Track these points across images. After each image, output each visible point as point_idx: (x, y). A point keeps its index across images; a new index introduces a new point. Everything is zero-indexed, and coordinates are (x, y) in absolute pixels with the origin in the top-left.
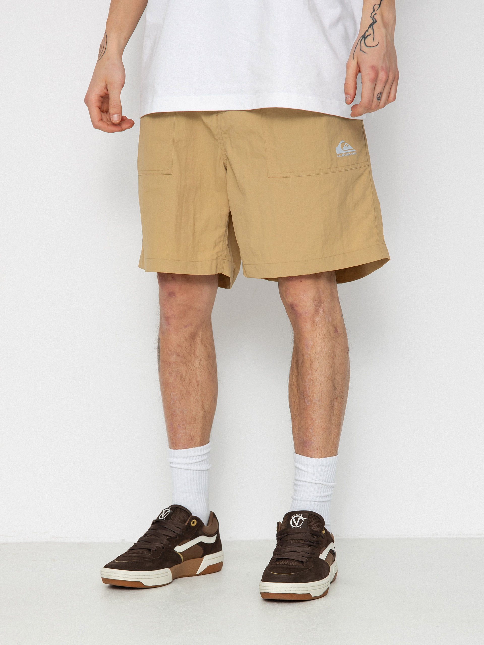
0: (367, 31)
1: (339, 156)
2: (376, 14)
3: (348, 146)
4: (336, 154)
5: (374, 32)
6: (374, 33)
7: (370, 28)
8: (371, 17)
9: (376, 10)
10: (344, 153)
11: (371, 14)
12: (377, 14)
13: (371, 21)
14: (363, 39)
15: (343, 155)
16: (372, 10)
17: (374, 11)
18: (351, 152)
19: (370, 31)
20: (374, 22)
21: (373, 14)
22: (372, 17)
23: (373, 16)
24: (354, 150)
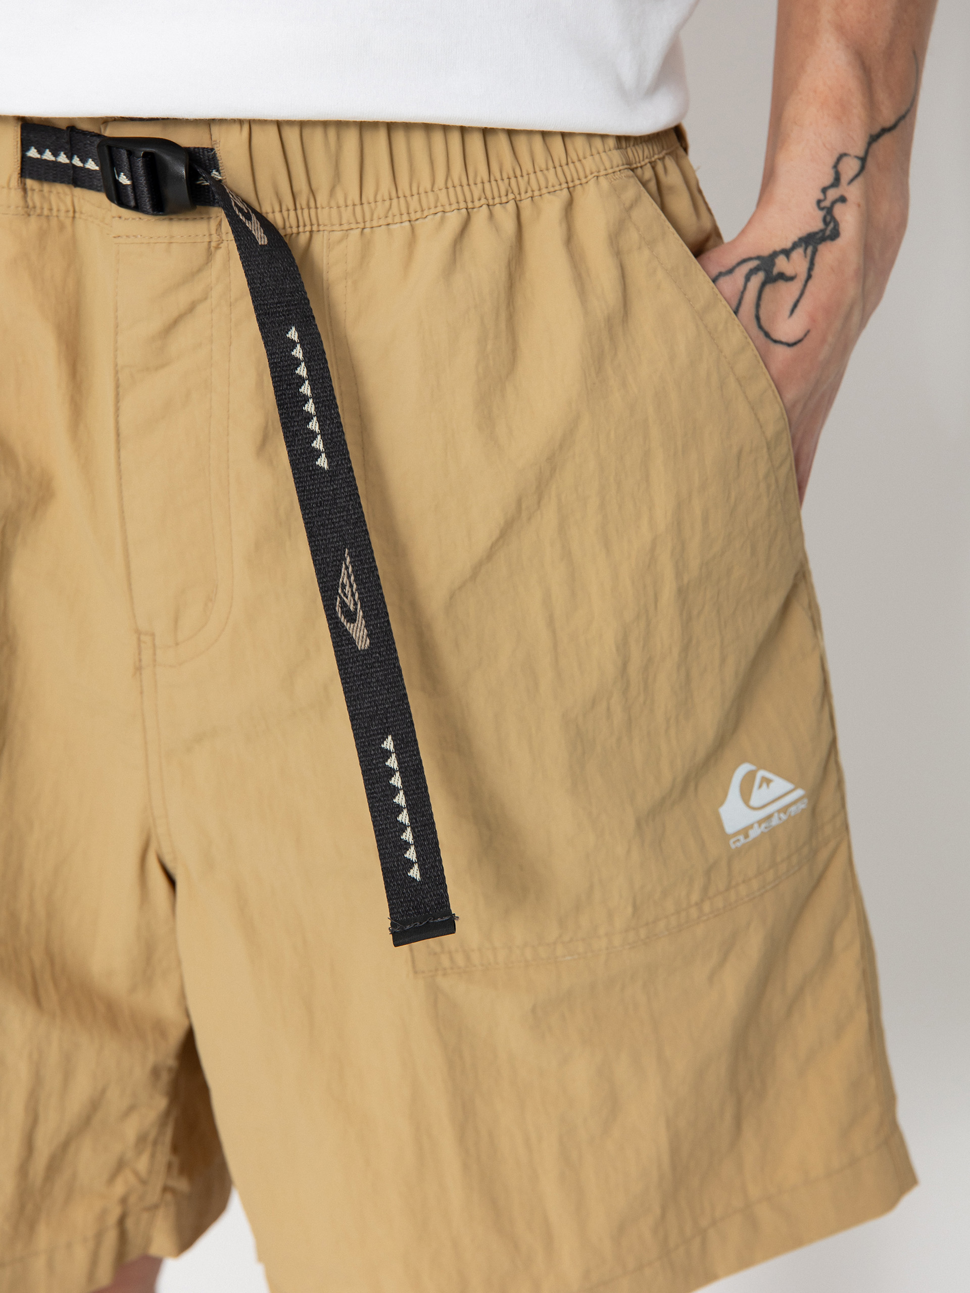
0: (787, 253)
1: (738, 840)
2: (843, 199)
3: (768, 781)
4: (726, 837)
5: (809, 277)
6: (810, 283)
7: (802, 250)
8: (819, 202)
9: (845, 179)
10: (760, 822)
11: (824, 190)
12: (848, 203)
13: (815, 224)
15: (754, 833)
16: (828, 179)
17: (837, 182)
18: (784, 809)
19: (796, 264)
20: (828, 232)
21: (833, 194)
22: (823, 204)
23: (827, 203)
24: (799, 793)
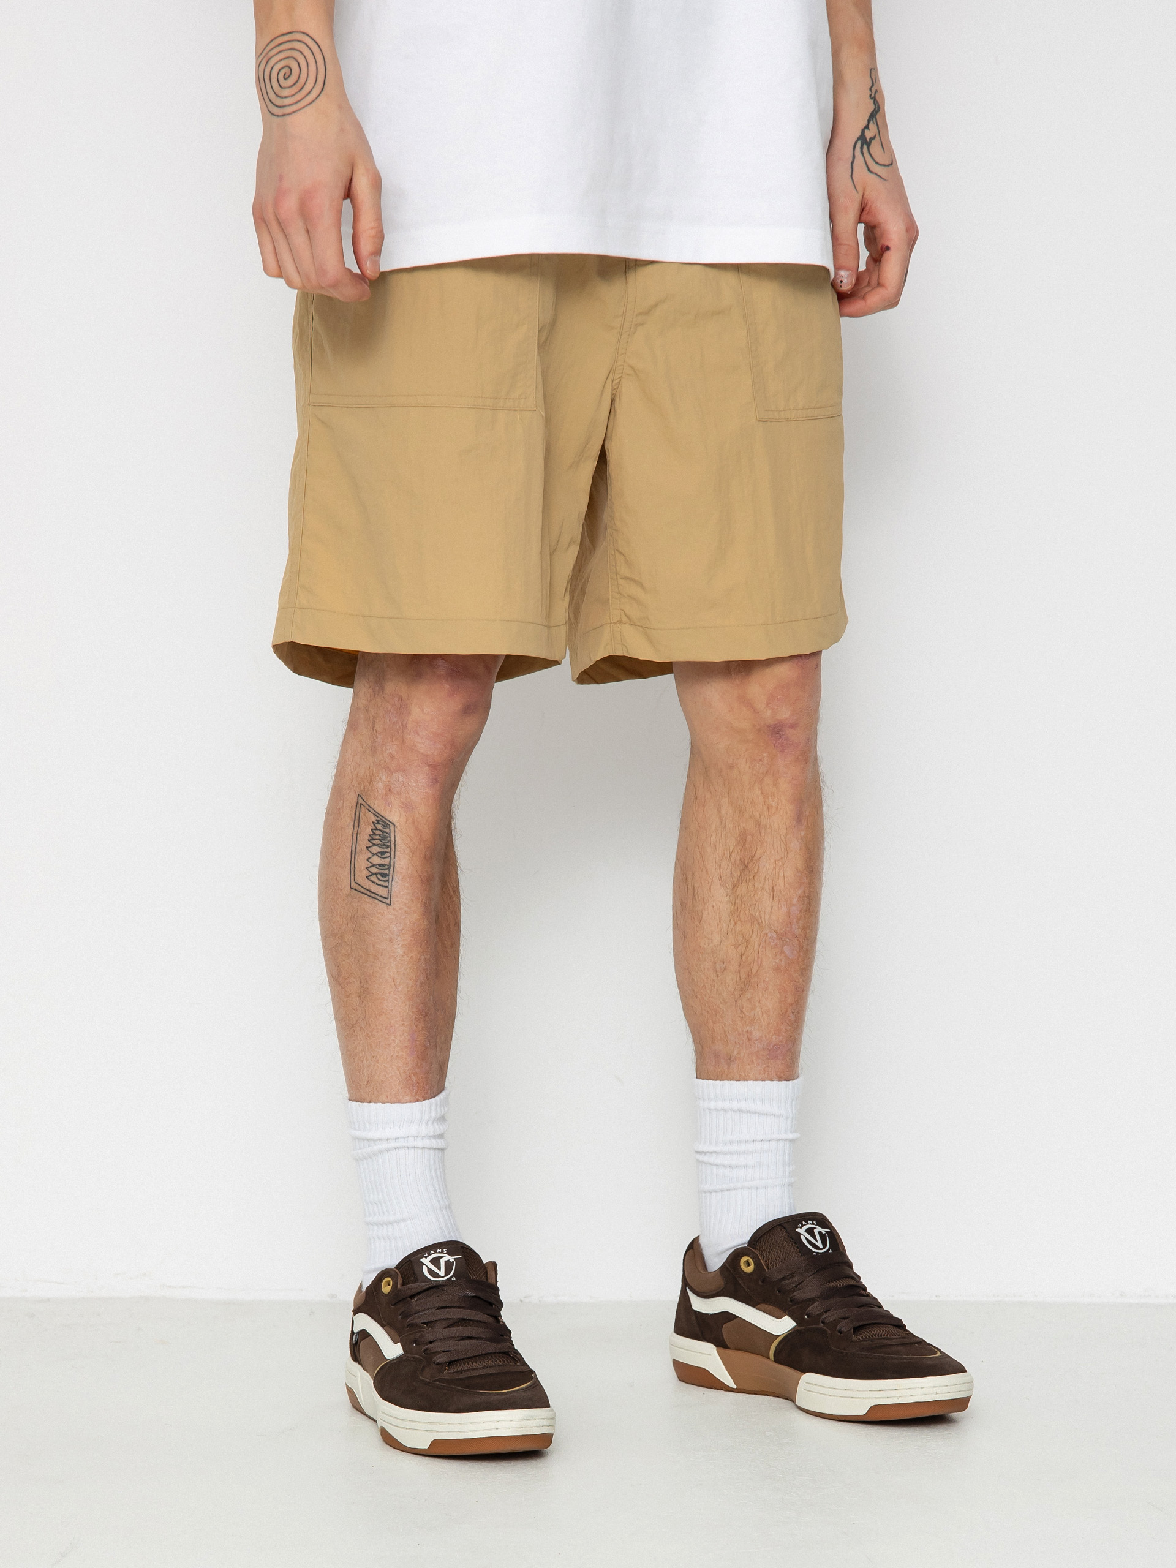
0: (867, 127)
2: (877, 91)
6: (880, 134)
7: (872, 122)
11: (870, 90)
13: (872, 106)
14: (865, 147)
17: (873, 83)
19: (873, 130)
20: (877, 108)
21: (873, 90)
22: (871, 96)
